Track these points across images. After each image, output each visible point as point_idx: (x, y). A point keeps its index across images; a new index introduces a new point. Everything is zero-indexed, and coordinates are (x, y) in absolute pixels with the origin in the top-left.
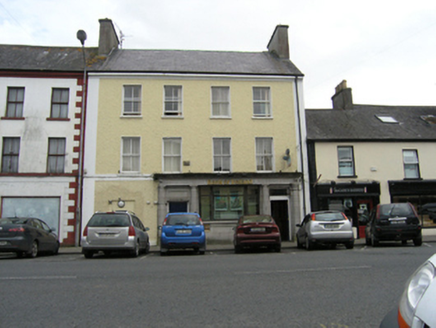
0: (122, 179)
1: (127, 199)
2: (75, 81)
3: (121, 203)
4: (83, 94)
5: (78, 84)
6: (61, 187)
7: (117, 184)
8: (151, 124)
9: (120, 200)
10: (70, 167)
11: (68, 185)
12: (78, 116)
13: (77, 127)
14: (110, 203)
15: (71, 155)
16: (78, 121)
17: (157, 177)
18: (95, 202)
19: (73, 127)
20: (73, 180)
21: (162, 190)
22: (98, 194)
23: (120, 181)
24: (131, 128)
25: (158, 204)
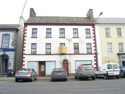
0: (109, 55)
1: (111, 61)
2: (91, 27)
3: (109, 62)
4: (94, 30)
5: (92, 28)
6: (92, 57)
7: (107, 56)
8: (115, 39)
9: (109, 61)
10: (94, 52)
11: (94, 57)
12: (93, 37)
13: (94, 40)
14: (106, 62)
15: (93, 48)
16: (94, 38)
17: (118, 54)
18: (102, 62)
19: (93, 40)
20: (95, 55)
21: (121, 58)
22: (102, 59)
23: (108, 56)
24: (109, 40)
25: (120, 62)
